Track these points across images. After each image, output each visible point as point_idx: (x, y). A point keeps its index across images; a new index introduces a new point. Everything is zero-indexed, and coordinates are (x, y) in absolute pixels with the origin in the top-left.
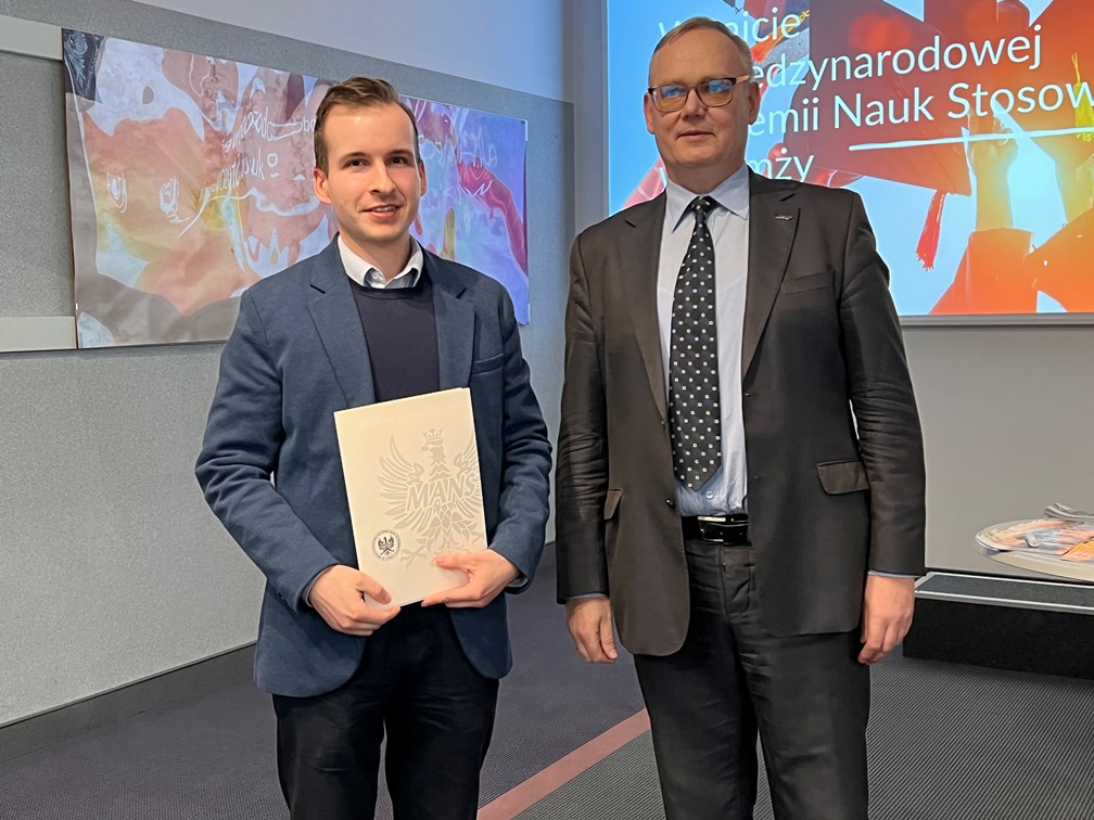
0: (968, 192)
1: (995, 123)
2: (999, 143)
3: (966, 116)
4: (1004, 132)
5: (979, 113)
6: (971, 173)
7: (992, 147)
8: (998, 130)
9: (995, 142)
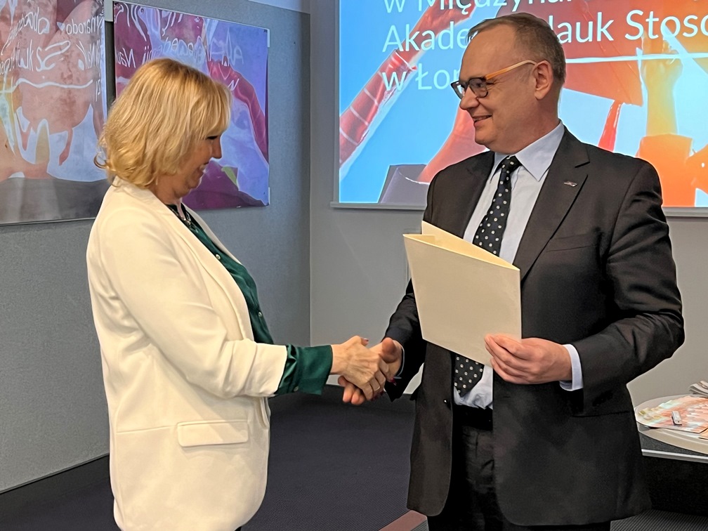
0: (640, 103)
1: (664, 45)
2: (667, 63)
3: (640, 39)
4: (671, 53)
5: (652, 37)
6: (643, 86)
7: (661, 65)
8: (666, 51)
9: (664, 61)
